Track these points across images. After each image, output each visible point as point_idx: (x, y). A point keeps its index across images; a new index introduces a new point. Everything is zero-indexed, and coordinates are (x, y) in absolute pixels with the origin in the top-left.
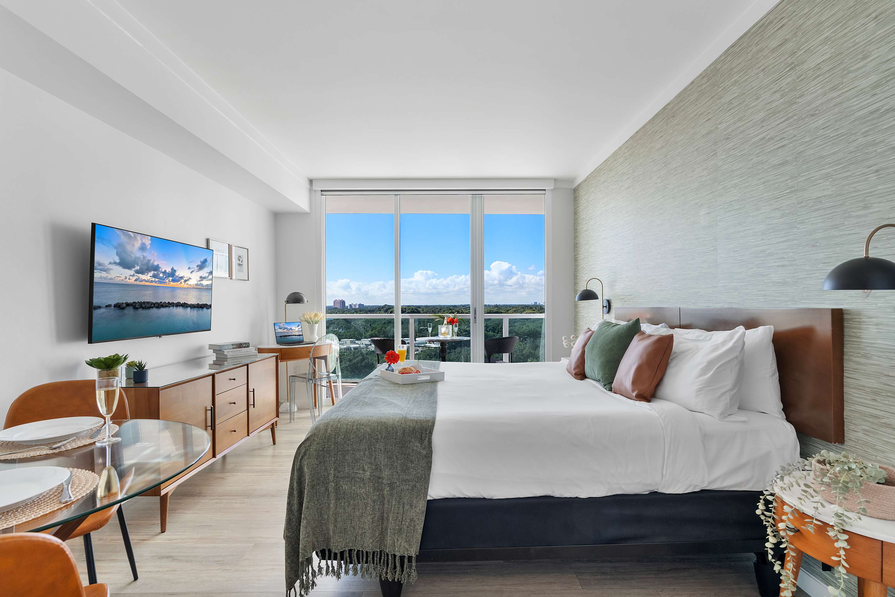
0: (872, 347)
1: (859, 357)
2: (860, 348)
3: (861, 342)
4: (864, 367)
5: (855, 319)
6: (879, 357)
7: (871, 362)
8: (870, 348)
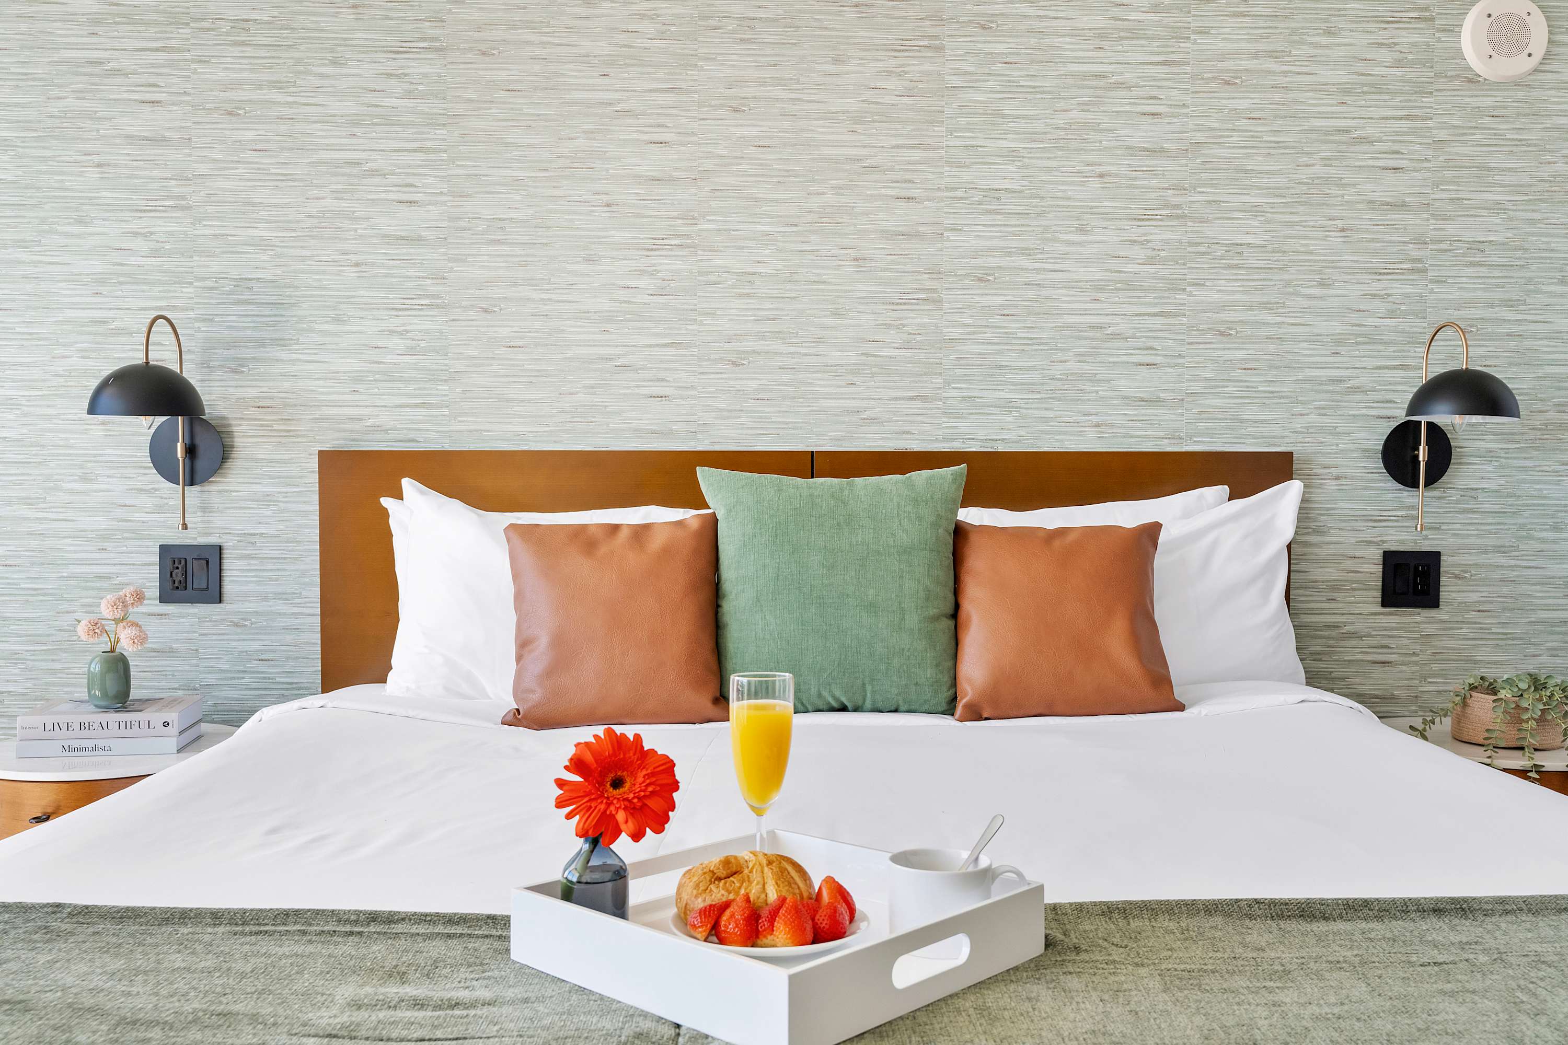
0: (1329, 515)
1: (1308, 534)
2: (1309, 518)
3: (1311, 509)
4: (1316, 550)
5: (1301, 470)
6: (1340, 529)
7: (1327, 539)
8: (1326, 517)
